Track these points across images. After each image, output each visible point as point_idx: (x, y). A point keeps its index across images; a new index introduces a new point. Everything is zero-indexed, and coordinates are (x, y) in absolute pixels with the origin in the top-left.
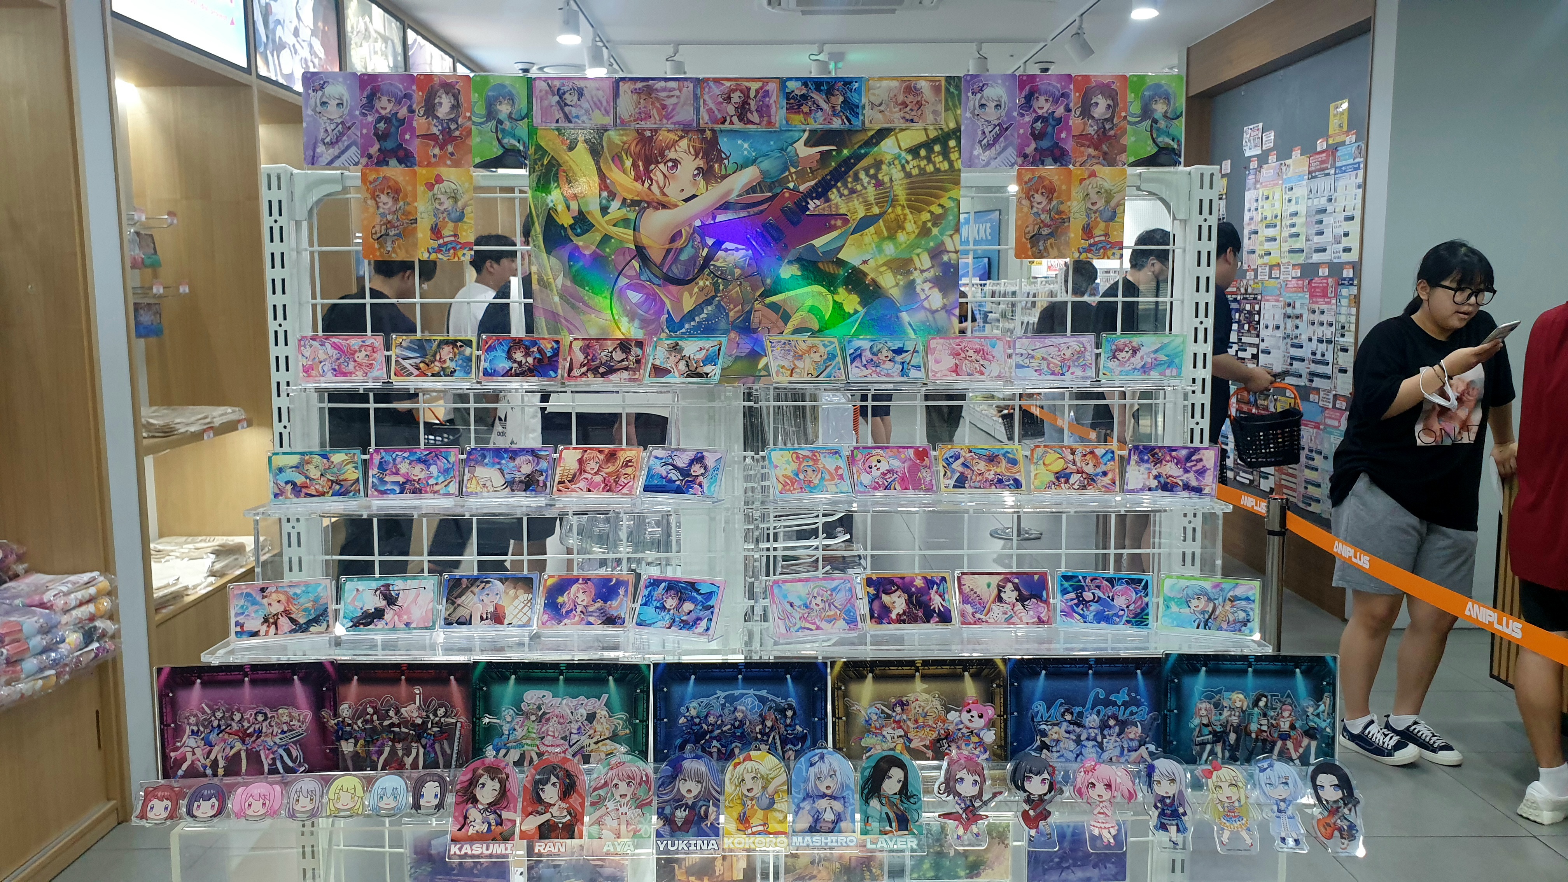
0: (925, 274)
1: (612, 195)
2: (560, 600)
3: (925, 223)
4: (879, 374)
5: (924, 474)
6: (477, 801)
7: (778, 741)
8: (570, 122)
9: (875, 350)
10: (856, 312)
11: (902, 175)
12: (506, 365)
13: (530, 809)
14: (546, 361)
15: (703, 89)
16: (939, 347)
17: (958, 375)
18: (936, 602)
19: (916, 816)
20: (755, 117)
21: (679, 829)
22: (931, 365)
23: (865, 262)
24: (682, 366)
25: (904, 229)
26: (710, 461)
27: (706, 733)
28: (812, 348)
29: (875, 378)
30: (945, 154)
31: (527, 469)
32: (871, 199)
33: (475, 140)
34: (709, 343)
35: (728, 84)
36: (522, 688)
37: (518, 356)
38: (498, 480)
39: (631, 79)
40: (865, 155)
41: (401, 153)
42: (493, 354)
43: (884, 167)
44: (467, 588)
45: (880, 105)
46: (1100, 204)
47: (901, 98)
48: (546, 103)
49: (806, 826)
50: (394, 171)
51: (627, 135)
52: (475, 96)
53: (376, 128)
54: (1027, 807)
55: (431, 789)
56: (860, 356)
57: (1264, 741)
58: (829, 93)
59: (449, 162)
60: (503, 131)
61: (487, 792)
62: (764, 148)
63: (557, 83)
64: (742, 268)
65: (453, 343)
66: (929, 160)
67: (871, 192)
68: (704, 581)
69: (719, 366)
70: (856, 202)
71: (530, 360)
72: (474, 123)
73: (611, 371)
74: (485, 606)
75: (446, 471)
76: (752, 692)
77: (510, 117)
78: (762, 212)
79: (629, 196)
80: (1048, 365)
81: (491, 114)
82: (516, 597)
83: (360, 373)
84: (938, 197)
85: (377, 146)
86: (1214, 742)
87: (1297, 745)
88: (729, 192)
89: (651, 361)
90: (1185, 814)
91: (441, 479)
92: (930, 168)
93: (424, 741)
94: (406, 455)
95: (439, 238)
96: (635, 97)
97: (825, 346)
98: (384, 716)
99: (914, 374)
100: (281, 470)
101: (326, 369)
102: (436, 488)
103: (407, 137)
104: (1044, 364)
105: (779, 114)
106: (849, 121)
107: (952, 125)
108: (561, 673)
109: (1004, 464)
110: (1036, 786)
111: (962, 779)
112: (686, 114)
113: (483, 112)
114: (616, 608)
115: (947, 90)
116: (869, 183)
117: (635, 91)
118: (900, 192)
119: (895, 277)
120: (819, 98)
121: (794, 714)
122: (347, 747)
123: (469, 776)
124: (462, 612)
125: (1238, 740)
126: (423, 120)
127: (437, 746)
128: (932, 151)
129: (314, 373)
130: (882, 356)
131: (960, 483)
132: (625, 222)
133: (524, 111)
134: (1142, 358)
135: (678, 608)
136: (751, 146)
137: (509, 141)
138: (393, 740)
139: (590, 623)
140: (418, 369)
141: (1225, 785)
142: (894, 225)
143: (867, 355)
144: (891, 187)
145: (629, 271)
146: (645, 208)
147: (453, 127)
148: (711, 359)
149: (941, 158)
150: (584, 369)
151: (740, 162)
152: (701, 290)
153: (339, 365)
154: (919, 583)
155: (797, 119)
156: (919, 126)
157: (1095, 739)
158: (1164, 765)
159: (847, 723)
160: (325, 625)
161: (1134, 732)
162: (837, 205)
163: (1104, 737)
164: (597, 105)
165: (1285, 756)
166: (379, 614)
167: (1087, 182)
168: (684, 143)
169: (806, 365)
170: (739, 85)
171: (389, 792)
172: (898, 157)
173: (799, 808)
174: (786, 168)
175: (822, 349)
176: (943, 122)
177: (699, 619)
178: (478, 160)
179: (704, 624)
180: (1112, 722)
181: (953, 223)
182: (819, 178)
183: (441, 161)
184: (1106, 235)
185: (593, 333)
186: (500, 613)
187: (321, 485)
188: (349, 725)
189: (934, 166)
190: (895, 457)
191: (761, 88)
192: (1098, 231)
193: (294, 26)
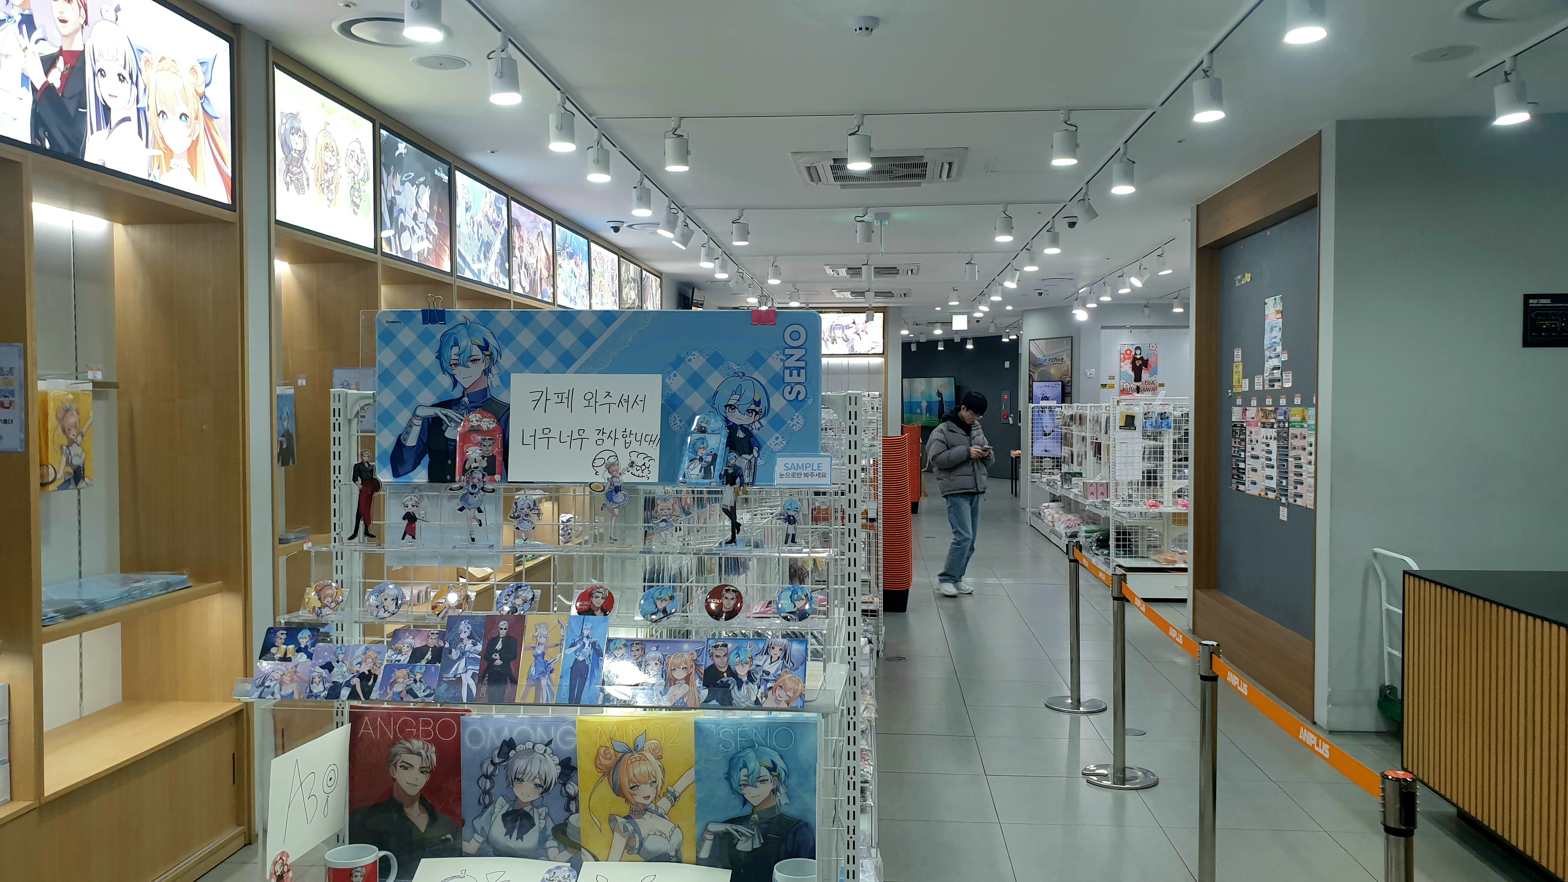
193: (413, 212)
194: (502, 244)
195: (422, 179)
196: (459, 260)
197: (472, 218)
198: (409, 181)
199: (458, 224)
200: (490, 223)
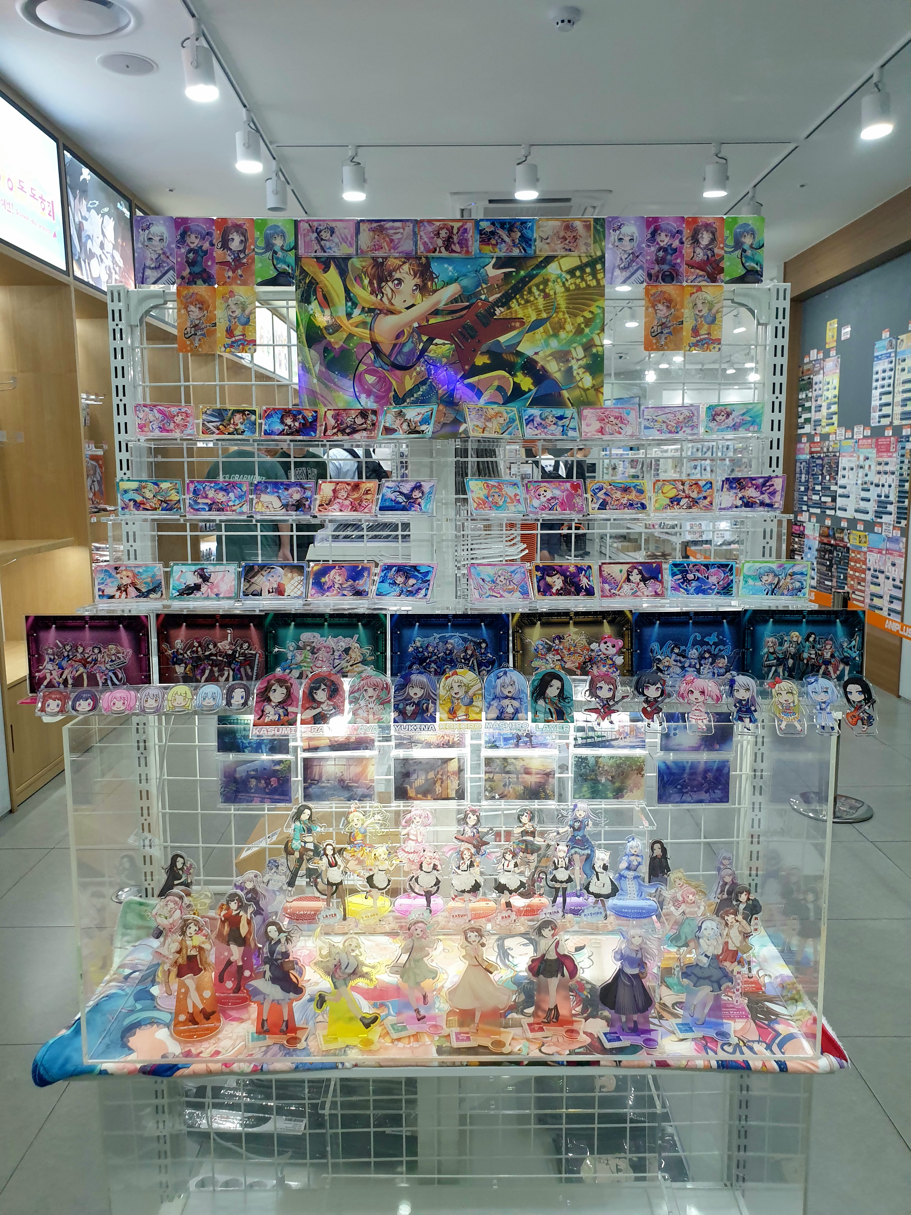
0: (580, 362)
1: (355, 305)
2: (323, 580)
3: (579, 325)
4: (546, 434)
5: (578, 501)
6: (271, 701)
7: (475, 663)
8: (325, 252)
9: (543, 416)
10: (530, 390)
11: (563, 289)
12: (281, 427)
13: (307, 706)
14: (308, 425)
15: (419, 228)
16: (590, 415)
17: (603, 434)
18: (584, 582)
19: (569, 711)
20: (457, 248)
21: (409, 718)
22: (584, 428)
23: (536, 353)
24: (405, 426)
25: (564, 329)
26: (426, 487)
27: (427, 658)
28: (498, 414)
29: (543, 436)
30: (594, 274)
31: (297, 497)
32: (541, 307)
33: (258, 265)
34: (424, 410)
35: (438, 224)
36: (299, 631)
37: (289, 421)
38: (277, 504)
39: (368, 221)
40: (537, 275)
41: (205, 275)
42: (271, 420)
43: (550, 284)
44: (258, 572)
45: (547, 239)
46: (705, 312)
47: (562, 234)
48: (308, 238)
49: (495, 716)
50: (200, 289)
51: (365, 261)
52: (257, 234)
53: (187, 257)
54: (646, 706)
55: (238, 694)
56: (533, 420)
57: (813, 665)
58: (510, 230)
59: (239, 282)
60: (278, 259)
61: (278, 694)
62: (464, 270)
63: (315, 224)
64: (447, 357)
65: (243, 412)
66: (583, 280)
67: (541, 302)
68: (423, 565)
69: (432, 425)
70: (530, 309)
71: (297, 424)
72: (257, 253)
73: (355, 431)
74: (271, 583)
75: (240, 497)
76: (458, 634)
77: (282, 248)
78: (462, 316)
79: (367, 306)
80: (667, 426)
81: (269, 246)
82: (293, 578)
83: (178, 431)
84: (589, 306)
85: (188, 270)
86: (778, 665)
87: (836, 669)
88: (438, 303)
89: (383, 424)
90: (755, 711)
91: (237, 502)
92: (583, 285)
93: (233, 666)
94: (212, 485)
95: (232, 337)
96: (371, 233)
97: (508, 413)
98: (206, 648)
99: (571, 433)
100: (126, 492)
101: (154, 427)
102: (234, 508)
103: (209, 263)
104: (664, 425)
105: (474, 245)
106: (525, 250)
107: (599, 254)
108: (326, 621)
109: (634, 493)
110: (652, 692)
111: (601, 687)
112: (407, 246)
113: (263, 245)
114: (362, 585)
115: (595, 228)
116: (539, 295)
117: (372, 230)
118: (562, 302)
119: (558, 365)
120: (503, 234)
121: (487, 646)
122: (180, 669)
123: (265, 685)
124: (255, 588)
125: (794, 664)
126: (220, 251)
127: (242, 670)
128: (585, 273)
129: (146, 429)
130: (548, 421)
131: (603, 506)
132: (364, 324)
133: (293, 245)
134: (733, 419)
135: (405, 583)
136: (454, 269)
137: (282, 266)
138: (212, 665)
139: (344, 595)
140: (219, 429)
141: (784, 693)
142: (557, 326)
143: (538, 420)
144: (555, 298)
145: (366, 360)
146: (378, 314)
147: (242, 256)
148: (425, 421)
149: (591, 278)
150: (335, 430)
151: (446, 280)
152: (418, 373)
153: (164, 425)
154: (572, 569)
155: (487, 249)
156: (575, 253)
157: (694, 666)
158: (742, 680)
159: (523, 655)
160: (160, 593)
161: (723, 662)
162: (516, 312)
163: (701, 665)
164: (344, 240)
165: (826, 675)
166: (197, 587)
167: (696, 295)
168: (406, 267)
169: (493, 425)
170: (446, 225)
171: (209, 696)
172: (560, 277)
173: (490, 705)
174: (479, 285)
175: (505, 415)
176: (592, 251)
177: (420, 589)
178: (259, 280)
179: (423, 592)
180: (707, 655)
181: (599, 325)
182: (503, 292)
183: (233, 280)
184: (709, 334)
185: (341, 405)
186: (282, 588)
187: (154, 503)
188: (181, 654)
189: (586, 283)
190: (557, 488)
191: (462, 226)
192: (703, 331)
193: (100, 240)
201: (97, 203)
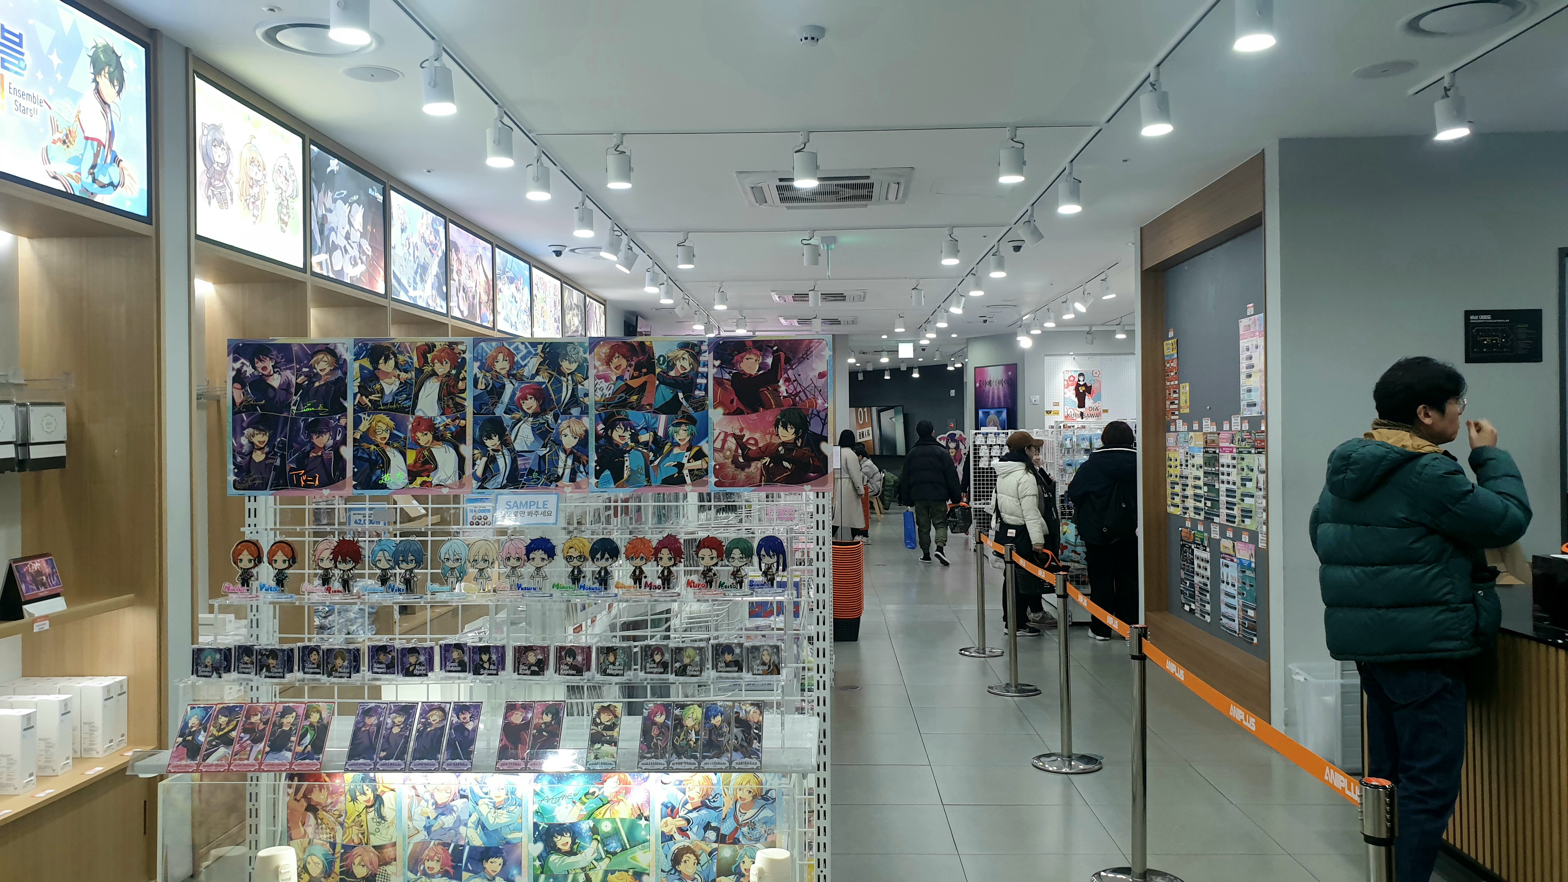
193: (346, 231)
194: (439, 266)
195: (355, 198)
196: (394, 281)
197: (408, 239)
198: (341, 199)
199: (393, 244)
200: (427, 245)
201: (345, 192)
